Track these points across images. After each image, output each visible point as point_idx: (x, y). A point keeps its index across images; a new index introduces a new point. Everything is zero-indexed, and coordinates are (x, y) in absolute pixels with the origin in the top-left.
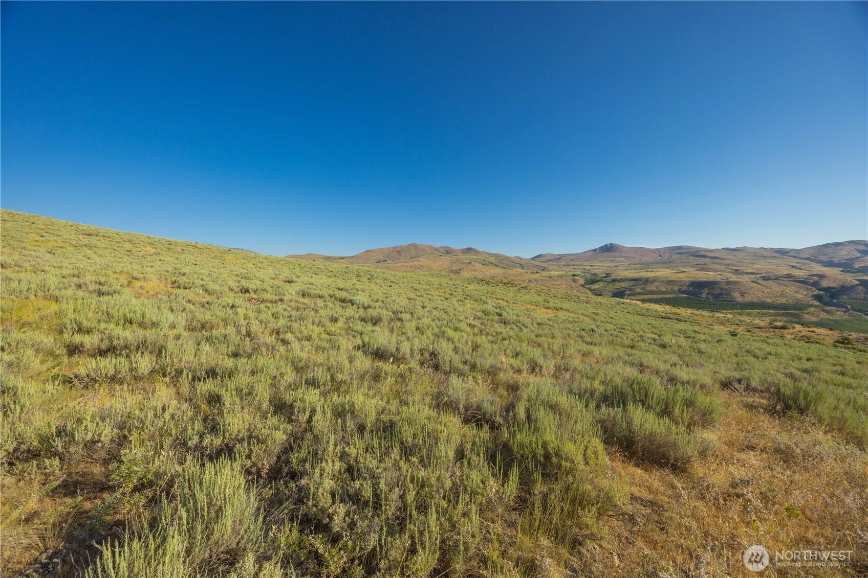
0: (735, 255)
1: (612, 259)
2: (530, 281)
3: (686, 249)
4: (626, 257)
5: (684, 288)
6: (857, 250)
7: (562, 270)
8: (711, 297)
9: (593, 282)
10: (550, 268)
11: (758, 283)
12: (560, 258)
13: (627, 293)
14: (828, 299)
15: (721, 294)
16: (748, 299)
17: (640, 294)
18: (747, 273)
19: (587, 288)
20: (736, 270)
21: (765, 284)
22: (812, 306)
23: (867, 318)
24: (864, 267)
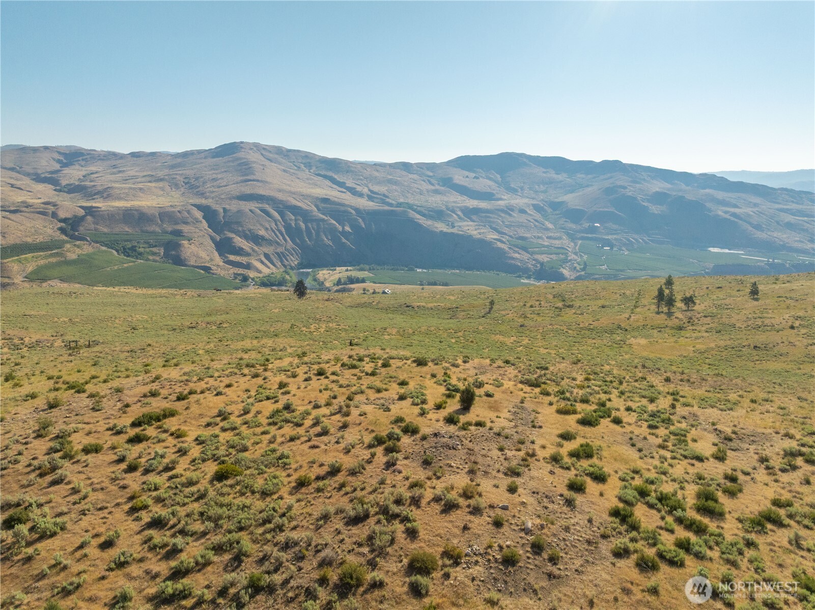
11: (10, 219)
14: (71, 232)
22: (67, 242)
23: (104, 248)
24: (71, 185)
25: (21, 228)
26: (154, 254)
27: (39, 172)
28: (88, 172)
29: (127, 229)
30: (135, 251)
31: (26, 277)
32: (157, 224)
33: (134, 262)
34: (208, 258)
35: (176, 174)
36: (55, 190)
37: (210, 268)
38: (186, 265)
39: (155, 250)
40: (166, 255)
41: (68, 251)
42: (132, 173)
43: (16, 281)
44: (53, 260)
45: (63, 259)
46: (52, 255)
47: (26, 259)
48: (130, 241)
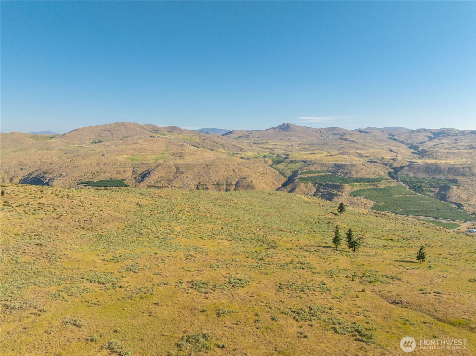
1: (288, 138)
3: (338, 131)
4: (298, 136)
5: (330, 169)
6: (426, 136)
7: (254, 151)
8: (342, 175)
9: (279, 162)
10: (246, 149)
11: (365, 165)
13: (299, 172)
14: (393, 175)
15: (347, 173)
16: (359, 176)
17: (306, 173)
18: (364, 157)
19: (274, 168)
20: (360, 154)
22: (385, 179)
23: (404, 185)
24: (423, 150)
25: (367, 171)
26: (431, 191)
27: (414, 143)
28: (438, 143)
29: (425, 176)
30: (420, 188)
31: (349, 193)
32: (444, 174)
33: (415, 194)
34: (466, 199)
36: (412, 153)
37: (462, 205)
38: (447, 201)
39: (433, 189)
40: (438, 193)
41: (381, 184)
43: (344, 194)
44: (371, 187)
45: (375, 187)
46: (370, 185)
47: (356, 185)
48: (421, 182)
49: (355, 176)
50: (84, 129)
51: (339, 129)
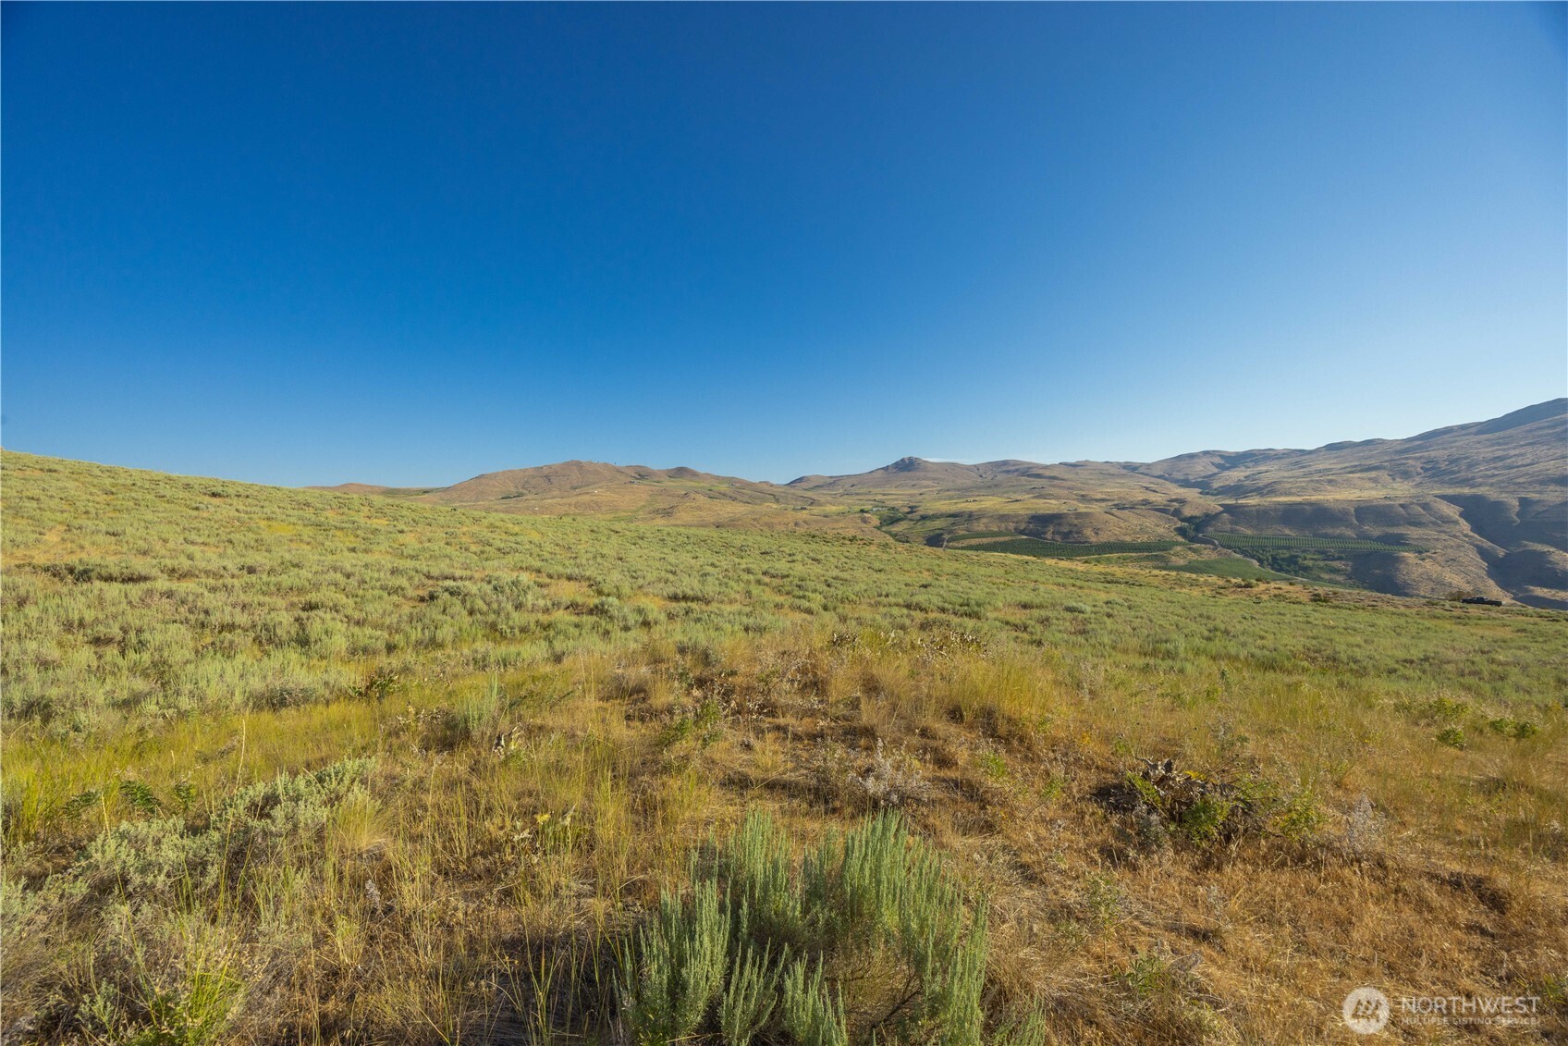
0: (1077, 474)
1: (914, 483)
2: (796, 524)
3: (1014, 465)
4: (934, 479)
5: (1022, 526)
6: (1213, 464)
7: (842, 504)
8: (1058, 538)
9: (894, 521)
10: (822, 500)
11: (1112, 515)
12: (834, 482)
13: (946, 536)
14: (1192, 533)
15: (1070, 532)
16: (1104, 537)
17: (964, 537)
18: (1097, 500)
19: (885, 532)
20: (1083, 496)
21: (1122, 516)
22: (1177, 544)
23: (1239, 556)
24: (1224, 487)
25: (1122, 525)
26: (1333, 571)
27: (1190, 477)
28: (1254, 472)
29: (1287, 532)
30: (1296, 563)
32: (1350, 525)
34: (1467, 587)
35: (1407, 458)
39: (1337, 564)
40: (1359, 574)
41: (1176, 555)
42: (1321, 467)
47: (1108, 559)
48: (1288, 548)
49: (1093, 539)
50: (496, 475)
51: (1016, 463)
